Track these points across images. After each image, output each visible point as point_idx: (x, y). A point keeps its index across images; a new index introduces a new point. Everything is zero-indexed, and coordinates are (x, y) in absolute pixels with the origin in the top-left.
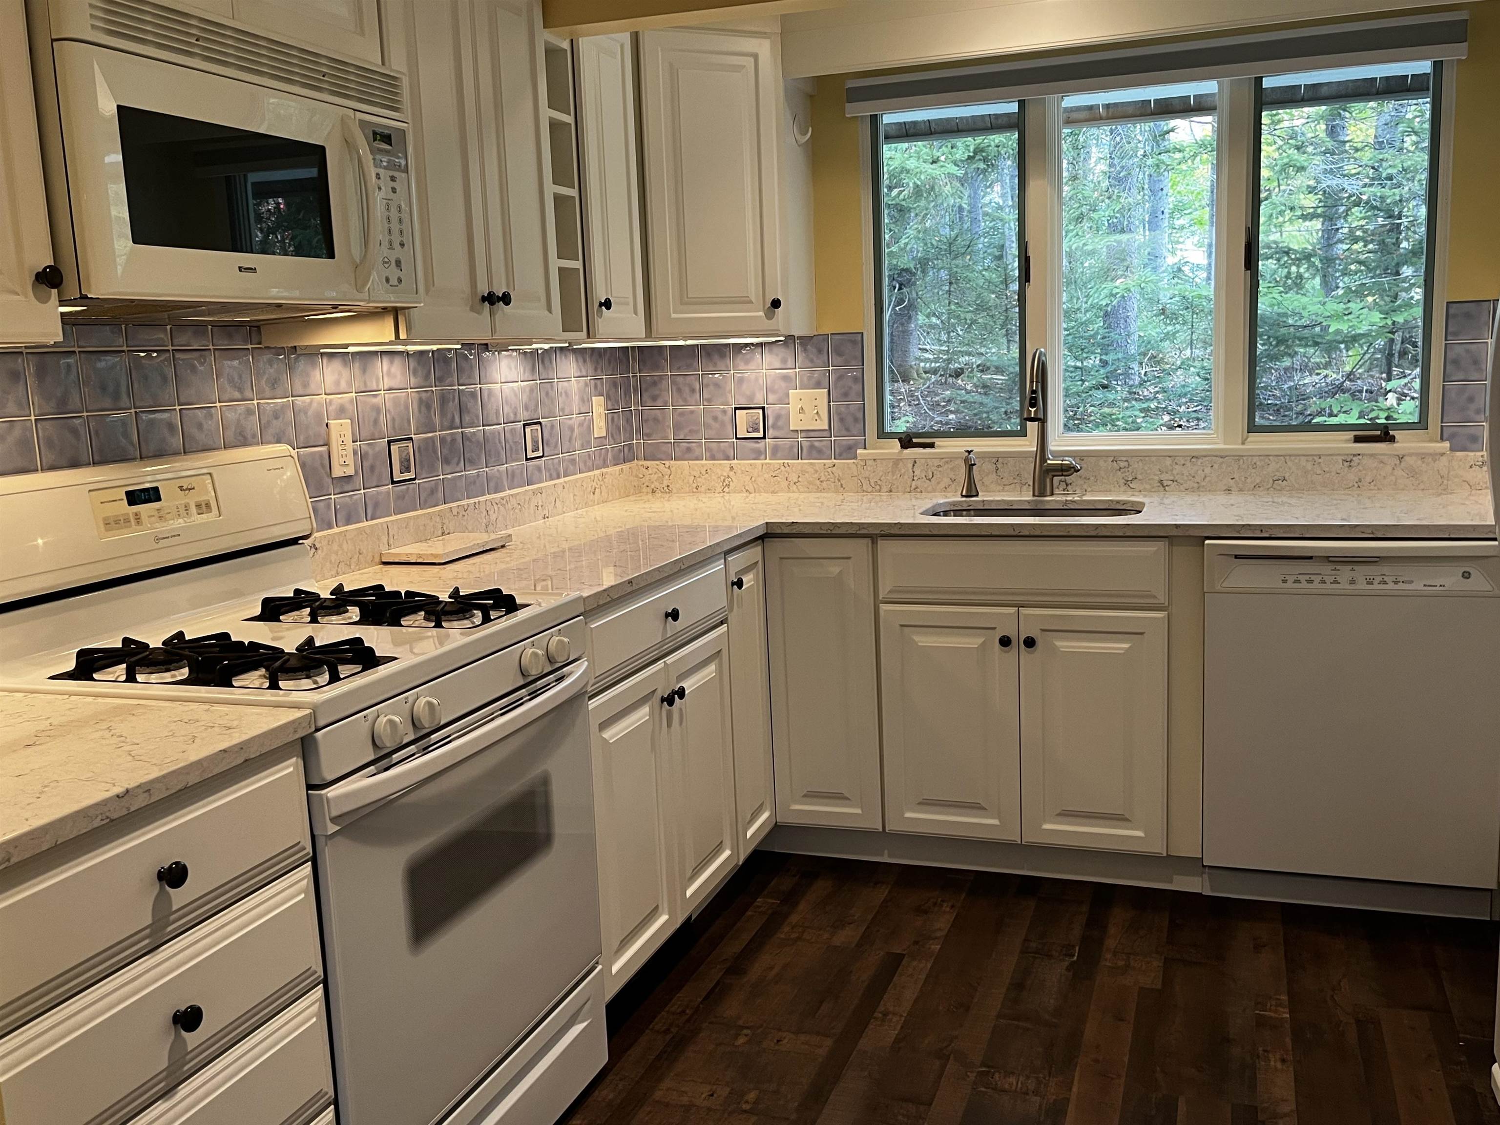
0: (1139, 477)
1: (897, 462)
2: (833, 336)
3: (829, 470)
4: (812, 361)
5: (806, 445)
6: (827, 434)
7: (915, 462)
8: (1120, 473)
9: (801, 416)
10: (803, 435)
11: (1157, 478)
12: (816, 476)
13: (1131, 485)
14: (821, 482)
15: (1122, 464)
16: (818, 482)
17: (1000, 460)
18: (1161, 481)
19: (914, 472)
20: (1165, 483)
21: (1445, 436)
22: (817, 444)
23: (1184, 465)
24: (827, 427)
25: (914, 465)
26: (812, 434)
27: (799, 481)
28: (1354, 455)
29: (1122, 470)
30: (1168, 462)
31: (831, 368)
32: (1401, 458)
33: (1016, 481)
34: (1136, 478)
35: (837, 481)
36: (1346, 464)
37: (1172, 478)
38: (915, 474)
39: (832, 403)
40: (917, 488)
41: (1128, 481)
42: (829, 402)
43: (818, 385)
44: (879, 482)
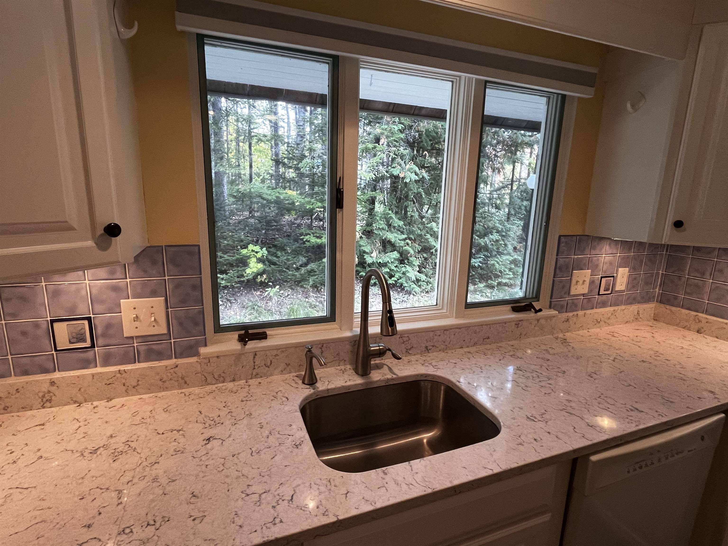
0: (415, 346)
1: (238, 356)
2: (168, 249)
3: (172, 371)
4: (145, 271)
5: (142, 349)
6: (167, 337)
7: (256, 355)
8: (403, 345)
9: (137, 324)
10: (140, 340)
11: (424, 345)
12: (158, 377)
13: (409, 352)
14: (164, 382)
15: (405, 339)
16: (160, 383)
17: (324, 345)
18: (426, 347)
19: (254, 362)
20: (429, 348)
21: (552, 306)
22: (154, 347)
23: (440, 335)
24: (165, 331)
25: (254, 357)
26: (150, 339)
27: (138, 385)
28: (520, 321)
29: (405, 343)
30: (432, 334)
31: (167, 278)
32: (538, 320)
33: (335, 359)
34: (412, 347)
35: (180, 379)
36: (516, 326)
37: (432, 344)
38: (256, 364)
39: (170, 310)
40: (257, 374)
41: (407, 349)
42: (167, 308)
43: (154, 294)
44: (223, 375)
